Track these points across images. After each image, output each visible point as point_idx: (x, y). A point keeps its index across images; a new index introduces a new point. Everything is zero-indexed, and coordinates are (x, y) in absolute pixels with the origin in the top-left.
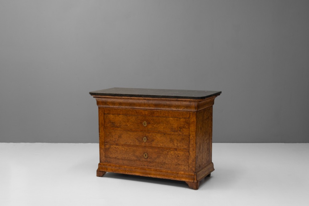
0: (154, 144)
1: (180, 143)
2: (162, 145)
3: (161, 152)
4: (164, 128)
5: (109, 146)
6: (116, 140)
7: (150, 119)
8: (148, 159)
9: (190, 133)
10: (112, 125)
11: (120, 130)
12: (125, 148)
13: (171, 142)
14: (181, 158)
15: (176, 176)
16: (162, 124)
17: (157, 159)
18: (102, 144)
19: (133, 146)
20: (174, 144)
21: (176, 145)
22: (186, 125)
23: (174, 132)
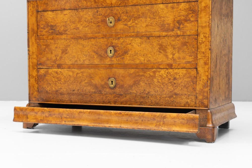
0: (127, 60)
1: (178, 52)
2: (142, 59)
3: (141, 74)
4: (147, 26)
5: (45, 70)
6: (58, 58)
7: (121, 12)
8: (117, 88)
9: (200, 29)
10: (51, 31)
11: (64, 39)
12: (73, 72)
13: (160, 52)
14: (180, 81)
15: (162, 123)
16: (143, 20)
17: (133, 88)
18: (34, 68)
19: (89, 67)
20: (167, 56)
21: (171, 56)
22: (190, 16)
23: (167, 30)
